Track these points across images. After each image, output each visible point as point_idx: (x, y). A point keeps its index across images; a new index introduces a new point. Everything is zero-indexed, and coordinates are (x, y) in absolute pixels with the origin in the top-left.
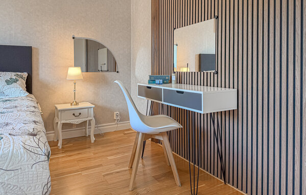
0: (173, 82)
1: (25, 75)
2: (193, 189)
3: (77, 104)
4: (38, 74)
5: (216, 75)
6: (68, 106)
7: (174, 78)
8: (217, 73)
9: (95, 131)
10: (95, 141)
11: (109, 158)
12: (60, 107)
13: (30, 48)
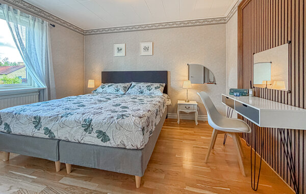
0: (250, 96)
1: (164, 85)
2: (253, 183)
3: (188, 101)
4: (170, 84)
5: (289, 94)
6: (183, 102)
7: (251, 92)
8: (291, 92)
9: (198, 118)
10: (198, 124)
11: (202, 137)
12: (179, 102)
13: (166, 72)
